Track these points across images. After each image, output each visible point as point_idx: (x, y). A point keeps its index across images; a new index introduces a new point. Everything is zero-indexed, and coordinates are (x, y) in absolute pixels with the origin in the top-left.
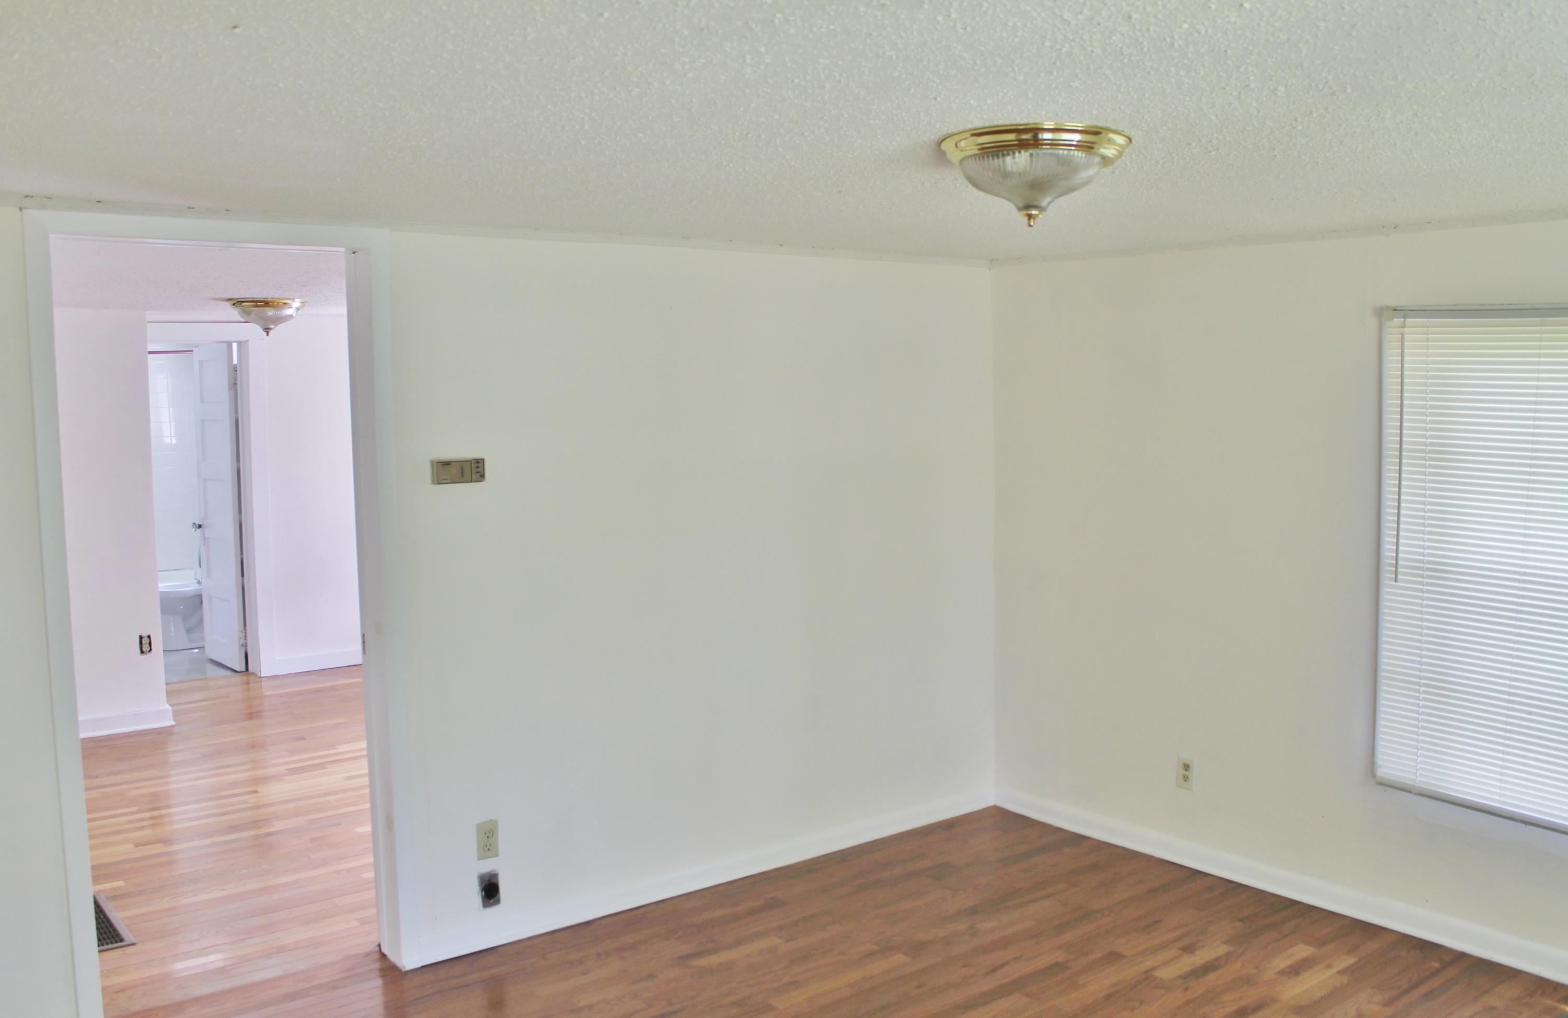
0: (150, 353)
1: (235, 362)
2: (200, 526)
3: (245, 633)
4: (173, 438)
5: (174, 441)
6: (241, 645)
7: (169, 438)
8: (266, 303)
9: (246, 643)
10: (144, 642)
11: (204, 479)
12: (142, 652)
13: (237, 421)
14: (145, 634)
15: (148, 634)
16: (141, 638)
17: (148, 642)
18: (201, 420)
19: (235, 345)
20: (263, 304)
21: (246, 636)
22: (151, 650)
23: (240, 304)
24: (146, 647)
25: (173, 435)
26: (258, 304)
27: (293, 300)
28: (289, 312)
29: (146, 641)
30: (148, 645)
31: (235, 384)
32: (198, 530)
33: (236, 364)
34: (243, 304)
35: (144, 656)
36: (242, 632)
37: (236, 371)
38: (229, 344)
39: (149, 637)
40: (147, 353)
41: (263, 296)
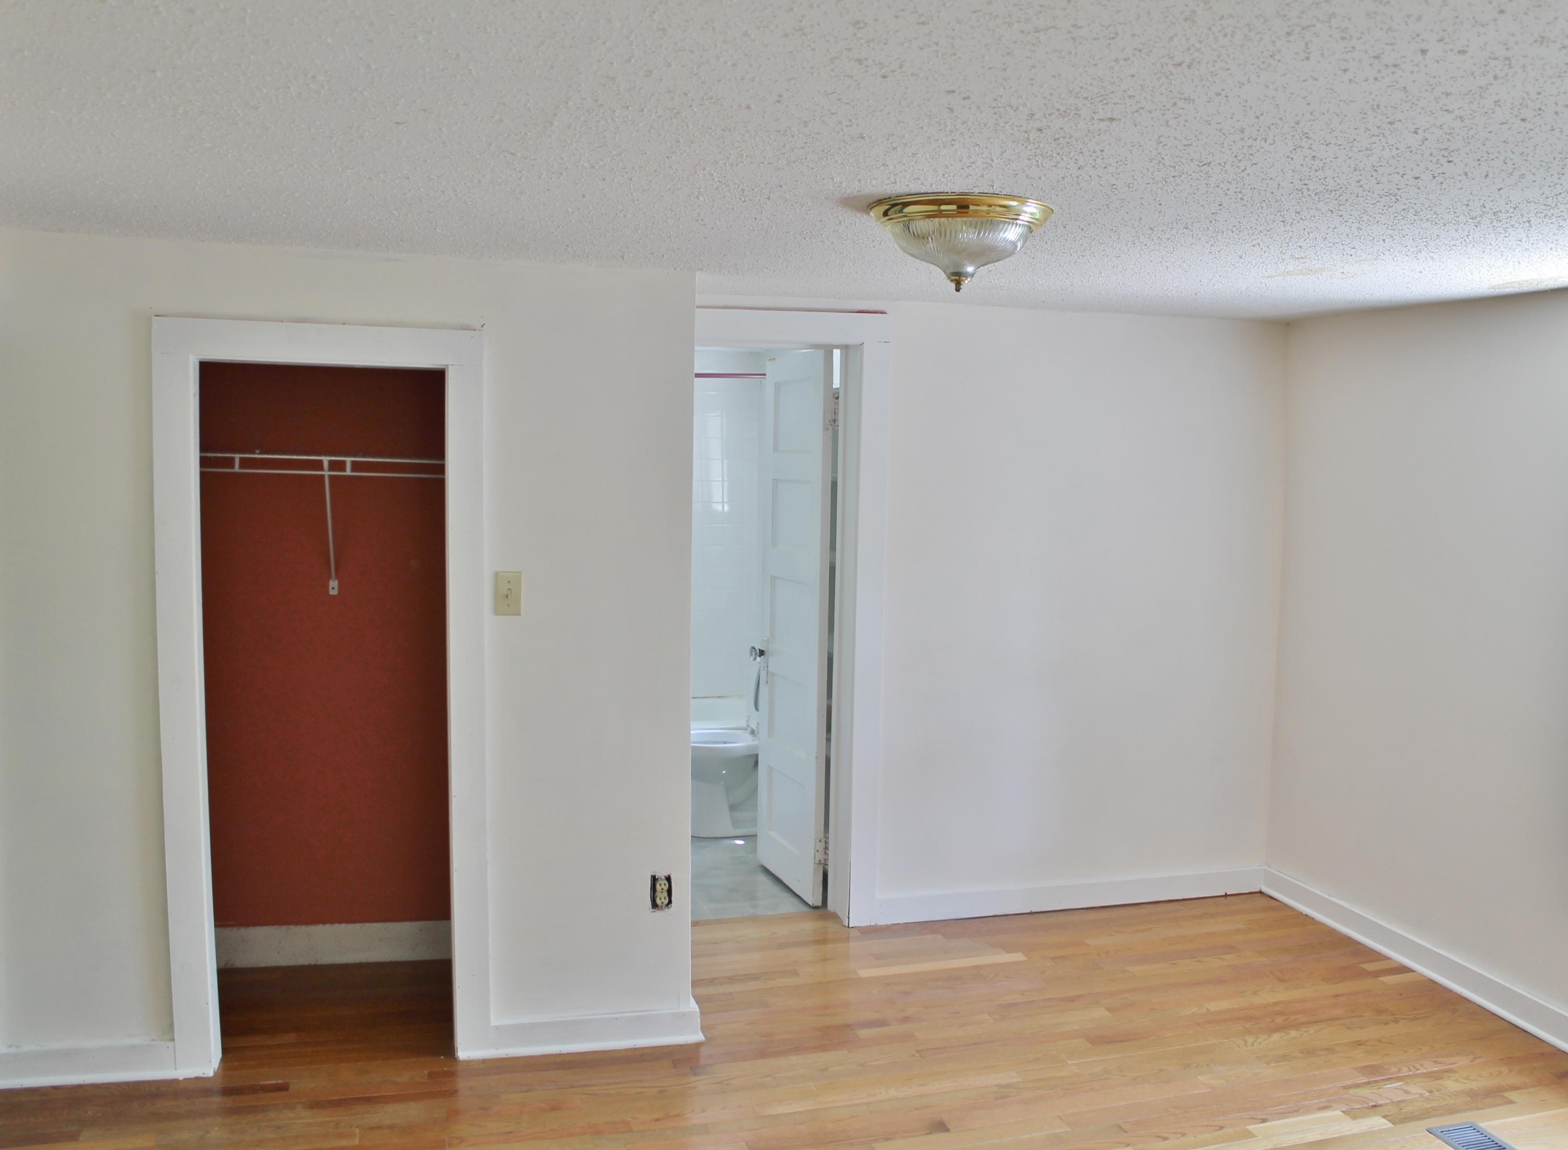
0: (698, 375)
1: (836, 383)
2: (762, 653)
3: (826, 843)
4: (725, 505)
5: (726, 508)
6: (818, 862)
7: (721, 504)
8: (963, 205)
9: (826, 860)
10: (658, 887)
11: (772, 577)
12: (655, 905)
13: (834, 485)
14: (661, 874)
15: (666, 874)
16: (654, 879)
17: (666, 888)
18: (774, 480)
19: (837, 353)
20: (954, 207)
21: (826, 848)
22: (670, 902)
23: (901, 211)
24: (662, 898)
25: (725, 501)
26: (943, 207)
27: (1023, 200)
28: (1011, 234)
29: (663, 886)
30: (666, 894)
31: (835, 421)
32: (758, 659)
33: (838, 389)
34: (908, 209)
35: (658, 913)
36: (820, 841)
37: (837, 398)
38: (828, 350)
39: (668, 879)
40: (694, 375)
41: (957, 189)
